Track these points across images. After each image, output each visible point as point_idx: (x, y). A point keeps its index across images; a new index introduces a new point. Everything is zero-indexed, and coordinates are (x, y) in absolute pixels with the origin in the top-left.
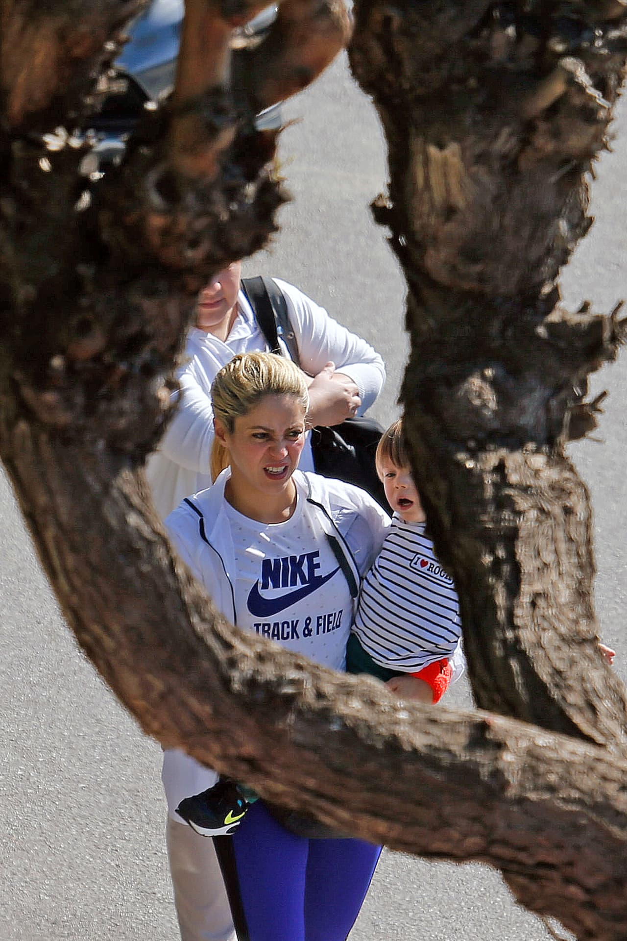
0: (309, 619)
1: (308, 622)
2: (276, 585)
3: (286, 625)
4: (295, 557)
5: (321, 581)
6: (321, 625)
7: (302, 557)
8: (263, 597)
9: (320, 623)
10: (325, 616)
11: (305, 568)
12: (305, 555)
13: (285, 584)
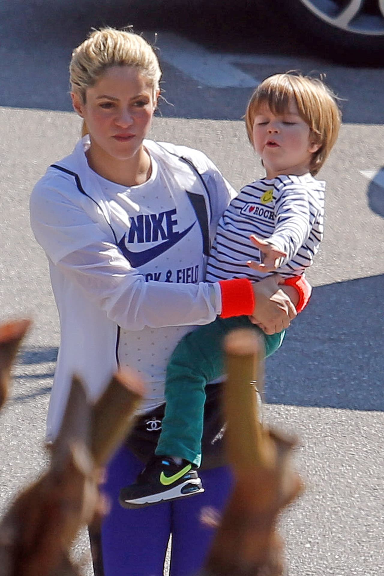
0: (170, 272)
1: (169, 275)
2: (140, 240)
3: (149, 277)
4: (155, 215)
5: (178, 237)
6: (180, 278)
7: (161, 215)
8: (130, 250)
9: (180, 276)
10: (184, 270)
11: (164, 224)
12: (163, 213)
13: (148, 240)
